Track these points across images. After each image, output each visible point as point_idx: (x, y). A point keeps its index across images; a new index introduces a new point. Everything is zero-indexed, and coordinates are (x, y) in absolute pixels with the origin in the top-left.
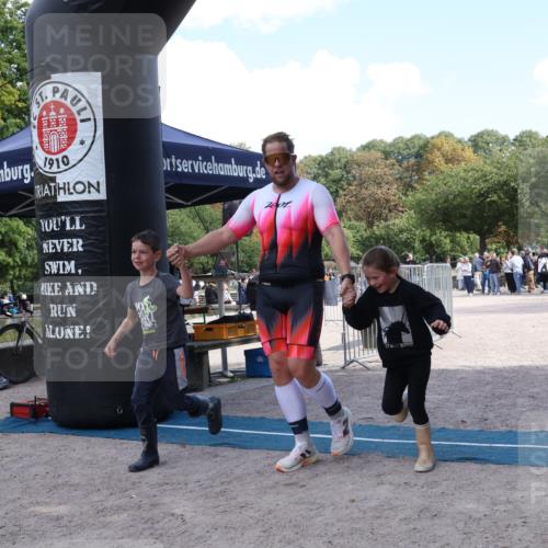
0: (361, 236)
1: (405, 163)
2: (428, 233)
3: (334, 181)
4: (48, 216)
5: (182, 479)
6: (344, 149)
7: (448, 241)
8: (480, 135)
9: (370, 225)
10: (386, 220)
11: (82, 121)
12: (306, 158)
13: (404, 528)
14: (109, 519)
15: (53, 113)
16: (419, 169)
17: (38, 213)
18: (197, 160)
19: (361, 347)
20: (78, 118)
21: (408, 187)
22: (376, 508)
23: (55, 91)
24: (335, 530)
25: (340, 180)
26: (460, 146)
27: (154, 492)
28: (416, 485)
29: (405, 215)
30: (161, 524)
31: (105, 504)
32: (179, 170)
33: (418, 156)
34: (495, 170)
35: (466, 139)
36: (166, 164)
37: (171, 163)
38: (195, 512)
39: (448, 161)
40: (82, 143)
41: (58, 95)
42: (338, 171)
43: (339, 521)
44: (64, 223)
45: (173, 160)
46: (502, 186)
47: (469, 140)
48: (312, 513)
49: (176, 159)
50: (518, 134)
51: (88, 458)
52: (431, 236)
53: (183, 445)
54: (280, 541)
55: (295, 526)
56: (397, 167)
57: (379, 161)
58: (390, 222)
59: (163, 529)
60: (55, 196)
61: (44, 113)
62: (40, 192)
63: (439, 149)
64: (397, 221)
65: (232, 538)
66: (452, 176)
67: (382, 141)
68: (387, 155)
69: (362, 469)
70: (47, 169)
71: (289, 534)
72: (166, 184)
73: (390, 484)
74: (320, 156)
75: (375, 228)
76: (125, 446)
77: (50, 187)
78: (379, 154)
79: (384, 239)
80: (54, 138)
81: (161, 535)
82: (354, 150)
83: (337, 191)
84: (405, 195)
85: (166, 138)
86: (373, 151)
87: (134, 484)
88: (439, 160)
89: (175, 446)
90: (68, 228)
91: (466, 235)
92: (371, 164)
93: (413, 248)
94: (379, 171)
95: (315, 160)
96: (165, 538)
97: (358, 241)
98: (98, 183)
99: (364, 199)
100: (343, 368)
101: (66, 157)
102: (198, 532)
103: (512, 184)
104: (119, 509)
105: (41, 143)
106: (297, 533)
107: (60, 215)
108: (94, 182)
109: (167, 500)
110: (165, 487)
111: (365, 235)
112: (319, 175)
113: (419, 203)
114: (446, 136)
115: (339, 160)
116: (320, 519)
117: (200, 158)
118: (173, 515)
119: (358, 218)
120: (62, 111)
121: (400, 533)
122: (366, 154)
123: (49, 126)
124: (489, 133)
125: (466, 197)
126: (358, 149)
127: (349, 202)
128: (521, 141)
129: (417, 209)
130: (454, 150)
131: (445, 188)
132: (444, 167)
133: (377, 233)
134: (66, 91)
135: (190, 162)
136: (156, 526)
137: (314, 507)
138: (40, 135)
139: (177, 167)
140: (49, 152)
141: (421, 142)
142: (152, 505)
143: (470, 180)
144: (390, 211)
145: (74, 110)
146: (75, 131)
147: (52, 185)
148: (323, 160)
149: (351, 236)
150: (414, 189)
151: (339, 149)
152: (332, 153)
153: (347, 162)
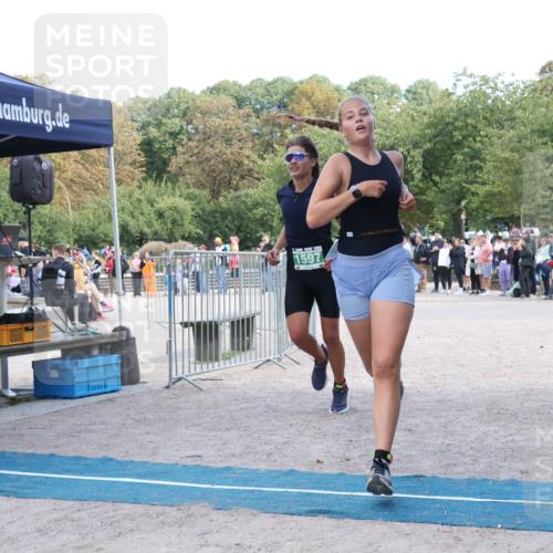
0: (203, 210)
1: (264, 115)
3: (171, 134)
6: (184, 91)
8: (364, 82)
9: (215, 194)
10: (236, 189)
19: (193, 359)
21: (267, 147)
25: (179, 132)
26: (336, 96)
29: (262, 184)
33: (281, 105)
35: (345, 88)
42: (177, 121)
47: (349, 88)
50: (412, 84)
56: (253, 119)
57: (231, 110)
58: (242, 192)
63: (309, 98)
64: (251, 191)
67: (235, 83)
68: (240, 102)
69: (181, 526)
73: (217, 545)
74: (152, 99)
75: (221, 199)
78: (232, 101)
79: (231, 214)
82: (198, 92)
83: (174, 148)
84: (262, 158)
86: (223, 96)
93: (271, 228)
94: (229, 123)
95: (146, 102)
97: (197, 216)
99: (208, 160)
100: (167, 387)
111: (209, 207)
112: (149, 124)
114: (319, 81)
115: (178, 106)
119: (201, 186)
122: (214, 99)
124: (374, 81)
126: (203, 92)
127: (188, 162)
128: (415, 93)
129: (277, 178)
130: (328, 99)
133: (224, 205)
141: (286, 88)
144: (242, 178)
148: (155, 105)
149: (189, 208)
150: (274, 151)
151: (179, 90)
152: (169, 95)
153: (188, 108)
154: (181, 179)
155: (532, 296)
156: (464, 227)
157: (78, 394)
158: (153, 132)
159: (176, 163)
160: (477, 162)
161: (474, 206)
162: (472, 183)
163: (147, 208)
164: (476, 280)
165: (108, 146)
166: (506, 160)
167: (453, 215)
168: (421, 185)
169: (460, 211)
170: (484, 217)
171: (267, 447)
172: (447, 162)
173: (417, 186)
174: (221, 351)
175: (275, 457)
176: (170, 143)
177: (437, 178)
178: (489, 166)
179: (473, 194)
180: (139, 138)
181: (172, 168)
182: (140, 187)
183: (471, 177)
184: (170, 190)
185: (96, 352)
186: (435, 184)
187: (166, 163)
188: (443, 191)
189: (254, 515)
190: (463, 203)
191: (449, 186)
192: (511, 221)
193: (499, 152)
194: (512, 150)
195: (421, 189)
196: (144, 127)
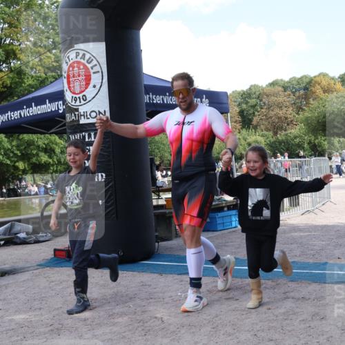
0: (270, 141)
1: (297, 94)
2: (313, 138)
3: (252, 106)
4: (74, 133)
5: (161, 295)
6: (257, 86)
7: (326, 143)
9: (275, 133)
10: (285, 130)
11: (94, 73)
12: (233, 92)
13: (302, 326)
14: (116, 320)
15: (76, 69)
16: (306, 97)
17: (68, 131)
18: (165, 95)
20: (92, 71)
21: (299, 109)
22: (284, 313)
23: (77, 54)
24: (258, 327)
25: (256, 105)
26: (333, 82)
27: (143, 304)
28: (309, 299)
29: (298, 127)
30: (149, 323)
31: (114, 311)
32: (155, 102)
33: (306, 89)
35: (337, 78)
36: (146, 99)
37: (149, 98)
38: (170, 316)
39: (325, 91)
40: (94, 86)
41: (79, 57)
42: (254, 100)
43: (261, 321)
44: (84, 137)
45: (151, 96)
47: (339, 78)
48: (243, 317)
49: (153, 95)
51: (102, 282)
52: (315, 140)
53: (161, 274)
54: (223, 334)
55: (233, 325)
56: (292, 96)
57: (281, 93)
58: (288, 132)
59: (150, 326)
60: (78, 121)
61: (71, 69)
62: (69, 118)
63: (319, 84)
64: (293, 131)
65: (193, 332)
66: (328, 101)
67: (282, 80)
68: (285, 88)
69: (275, 289)
70: (73, 103)
71: (229, 329)
72: (147, 111)
73: (293, 298)
74: (243, 91)
75: (278, 135)
76: (125, 275)
77: (75, 115)
78: (280, 89)
79: (284, 143)
80: (77, 84)
81: (149, 330)
82: (264, 86)
83: (254, 113)
84: (298, 114)
85: (146, 82)
86: (276, 87)
87: (131, 298)
88: (319, 91)
89: (156, 275)
90: (87, 140)
91: (337, 139)
92: (275, 95)
93: (303, 148)
94: (281, 99)
95: (239, 93)
96: (151, 332)
97: (267, 144)
98: (105, 112)
99: (271, 117)
101: (84, 95)
102: (172, 328)
104: (122, 314)
105: (69, 87)
106: (234, 329)
107: (81, 132)
108: (102, 111)
109: (151, 308)
110: (151, 300)
111: (272, 140)
112: (242, 103)
113: (307, 119)
114: (324, 76)
115: (255, 93)
116: (249, 320)
117: (168, 94)
118: (156, 318)
119: (267, 130)
120: (82, 67)
121: (300, 329)
122: (272, 89)
123: (74, 77)
125: (337, 115)
126: (267, 86)
127: (261, 119)
129: (306, 123)
130: (329, 84)
131: (324, 109)
132: (322, 95)
133: (280, 138)
134: (84, 55)
135: (161, 97)
136: (146, 325)
137: (244, 313)
138: (69, 83)
139: (153, 100)
140: (74, 93)
141: (308, 80)
142: (143, 312)
143: (340, 103)
144: (288, 125)
145: (89, 66)
146: (90, 80)
147: (77, 113)
148: (244, 93)
149: (263, 141)
150: (303, 110)
151: (255, 86)
152: (250, 89)
153: (260, 94)
154: (258, 127)
157: (219, 229)
158: (244, 106)
159: (255, 120)
163: (243, 142)
165: (227, 113)
171: (312, 252)
174: (285, 207)
175: (316, 256)
176: (251, 112)
180: (238, 110)
181: (254, 122)
182: (239, 133)
184: (254, 133)
185: (226, 209)
187: (251, 121)
189: (309, 284)
196: (239, 105)
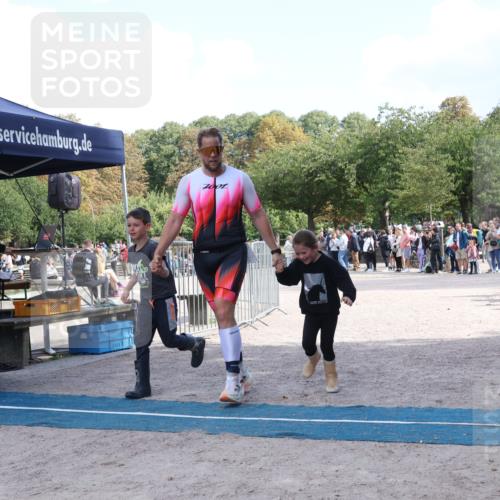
1: (237, 141)
3: (166, 156)
6: (176, 125)
7: (277, 219)
8: (310, 115)
12: (137, 132)
16: (250, 147)
18: (19, 130)
19: (187, 323)
21: (240, 165)
22: (194, 486)
25: (172, 155)
26: (290, 126)
28: (235, 461)
32: (1, 140)
33: (250, 133)
34: (323, 150)
35: (297, 119)
39: (278, 140)
42: (170, 146)
46: (330, 166)
47: (300, 120)
48: (129, 493)
50: (346, 116)
63: (270, 128)
66: (282, 155)
67: (214, 118)
73: (210, 461)
74: (152, 131)
82: (186, 125)
83: (169, 166)
88: (270, 139)
91: (295, 213)
95: (147, 134)
103: (340, 165)
112: (151, 149)
114: (277, 115)
115: (171, 136)
117: (23, 128)
124: (318, 114)
125: (295, 177)
126: (190, 125)
128: (349, 123)
130: (285, 129)
131: (276, 166)
132: (274, 146)
135: (12, 132)
141: (253, 121)
143: (300, 159)
148: (155, 135)
150: (244, 166)
151: (171, 124)
152: (164, 128)
153: (179, 138)
155: (440, 272)
156: (388, 222)
157: (101, 351)
158: (154, 155)
159: (171, 178)
160: (397, 173)
161: (394, 205)
162: (393, 189)
164: (399, 261)
165: (121, 164)
166: (418, 171)
167: (380, 213)
168: (355, 190)
169: (385, 210)
170: (403, 213)
172: (374, 173)
173: (353, 192)
176: (165, 164)
177: (367, 185)
178: (406, 176)
179: (394, 197)
180: (144, 161)
181: (169, 182)
182: (145, 197)
183: (392, 184)
184: (167, 199)
185: (114, 319)
186: (366, 189)
187: (163, 179)
188: (372, 195)
189: (237, 438)
190: (387, 204)
191: (376, 191)
192: (422, 217)
193: (412, 165)
194: (423, 163)
195: (355, 194)
196: (147, 152)
